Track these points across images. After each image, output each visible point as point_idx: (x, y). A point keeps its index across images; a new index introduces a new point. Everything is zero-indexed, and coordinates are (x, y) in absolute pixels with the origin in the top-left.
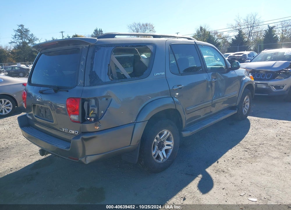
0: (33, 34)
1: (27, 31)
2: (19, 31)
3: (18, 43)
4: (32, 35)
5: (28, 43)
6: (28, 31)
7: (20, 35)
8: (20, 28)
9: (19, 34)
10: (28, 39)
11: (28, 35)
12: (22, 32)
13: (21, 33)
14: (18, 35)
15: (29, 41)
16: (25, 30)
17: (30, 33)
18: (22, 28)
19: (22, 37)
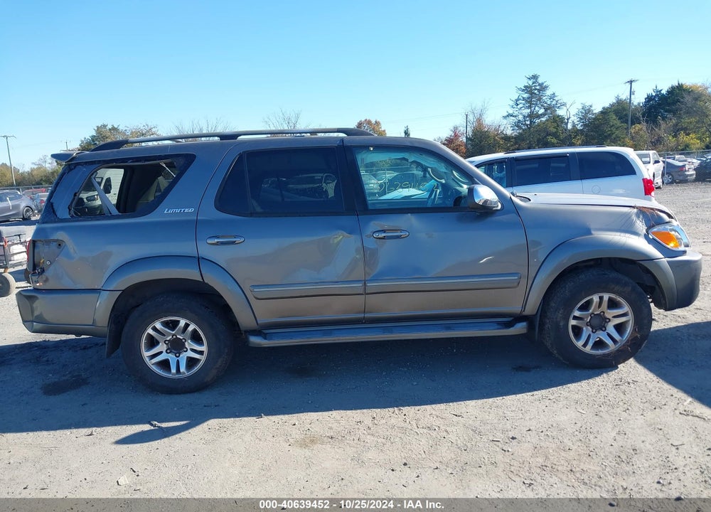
0: (556, 94)
1: (543, 88)
2: (527, 89)
3: (521, 117)
4: (553, 96)
5: (541, 115)
6: (546, 87)
7: (528, 98)
8: (531, 83)
9: (526, 96)
10: (542, 106)
11: (544, 98)
12: (534, 92)
13: (531, 94)
14: (524, 99)
15: (546, 110)
16: (538, 87)
17: (548, 92)
18: (534, 83)
19: (530, 102)
